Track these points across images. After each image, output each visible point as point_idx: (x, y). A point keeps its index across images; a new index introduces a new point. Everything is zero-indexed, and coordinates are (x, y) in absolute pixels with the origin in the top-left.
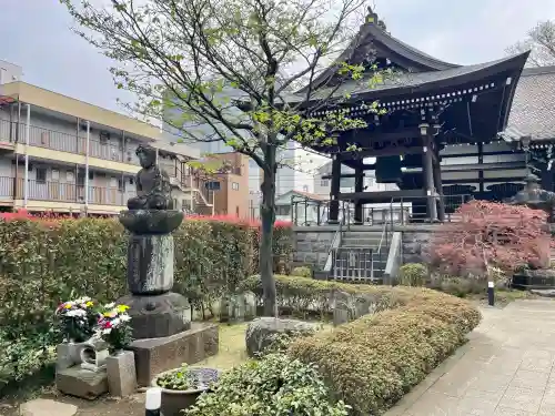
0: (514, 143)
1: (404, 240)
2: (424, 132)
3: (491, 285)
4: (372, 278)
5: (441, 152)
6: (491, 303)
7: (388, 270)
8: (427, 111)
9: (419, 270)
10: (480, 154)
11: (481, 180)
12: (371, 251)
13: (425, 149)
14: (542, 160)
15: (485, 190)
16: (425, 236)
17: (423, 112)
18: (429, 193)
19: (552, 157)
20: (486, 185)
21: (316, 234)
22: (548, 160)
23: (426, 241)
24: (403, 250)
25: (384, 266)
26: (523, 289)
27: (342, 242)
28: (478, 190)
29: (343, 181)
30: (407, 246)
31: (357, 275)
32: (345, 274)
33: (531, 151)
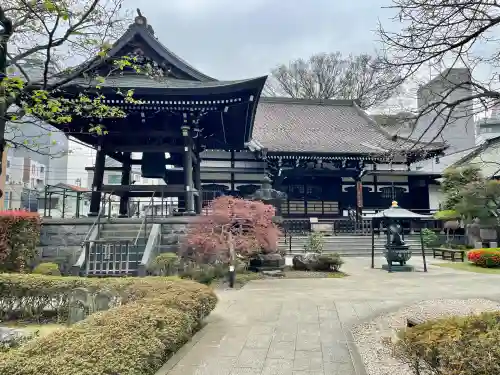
0: (257, 152)
1: (164, 232)
2: (185, 134)
3: (232, 269)
4: (127, 270)
5: (201, 155)
6: (231, 286)
7: (144, 261)
8: (188, 115)
9: (173, 259)
10: (233, 160)
11: (233, 182)
12: (127, 242)
13: (186, 149)
14: (275, 168)
15: (236, 189)
16: (182, 228)
17: (185, 115)
18: (188, 188)
19: (282, 166)
20: (236, 185)
21: (71, 227)
22: (279, 168)
23: (182, 232)
24: (161, 240)
25: (140, 257)
26: (257, 271)
27: (100, 235)
28: (230, 189)
29: (107, 174)
30: (165, 237)
31: (111, 268)
32: (98, 268)
33: (268, 160)
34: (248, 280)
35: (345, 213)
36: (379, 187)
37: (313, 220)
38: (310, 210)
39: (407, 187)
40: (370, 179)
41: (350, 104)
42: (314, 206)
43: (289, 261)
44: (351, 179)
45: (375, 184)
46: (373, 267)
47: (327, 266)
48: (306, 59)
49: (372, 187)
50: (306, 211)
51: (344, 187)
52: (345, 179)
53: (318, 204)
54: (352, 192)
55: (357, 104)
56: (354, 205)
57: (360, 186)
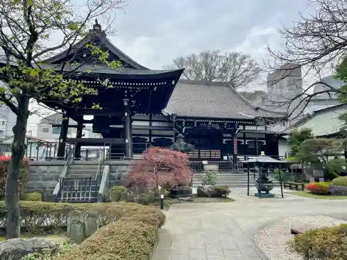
0: (169, 116)
1: (111, 171)
2: (126, 104)
3: (162, 196)
4: (89, 198)
5: (133, 118)
6: (162, 208)
7: (101, 191)
8: (128, 92)
9: (122, 190)
10: (151, 121)
11: (150, 135)
12: (90, 178)
13: (126, 114)
14: (180, 127)
15: (153, 141)
16: (125, 168)
17: (126, 92)
18: (127, 141)
19: (185, 126)
20: (152, 138)
22: (183, 127)
23: (124, 171)
24: (110, 177)
25: (98, 188)
27: (68, 173)
28: (148, 141)
30: (112, 174)
31: (79, 196)
32: (69, 196)
33: (176, 122)
34: (171, 204)
35: (225, 158)
36: (247, 141)
37: (205, 162)
38: (202, 156)
39: (264, 141)
40: (242, 136)
41: (227, 85)
42: (205, 153)
43: (194, 191)
44: (230, 135)
45: (245, 138)
46: (248, 194)
47: (220, 194)
48: (197, 54)
49: (243, 141)
50: (199, 156)
51: (224, 140)
52: (225, 135)
53: (208, 152)
54: (231, 143)
55: (231, 85)
56: (232, 153)
57: (236, 140)
